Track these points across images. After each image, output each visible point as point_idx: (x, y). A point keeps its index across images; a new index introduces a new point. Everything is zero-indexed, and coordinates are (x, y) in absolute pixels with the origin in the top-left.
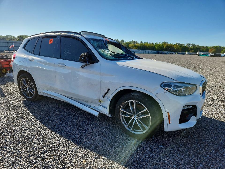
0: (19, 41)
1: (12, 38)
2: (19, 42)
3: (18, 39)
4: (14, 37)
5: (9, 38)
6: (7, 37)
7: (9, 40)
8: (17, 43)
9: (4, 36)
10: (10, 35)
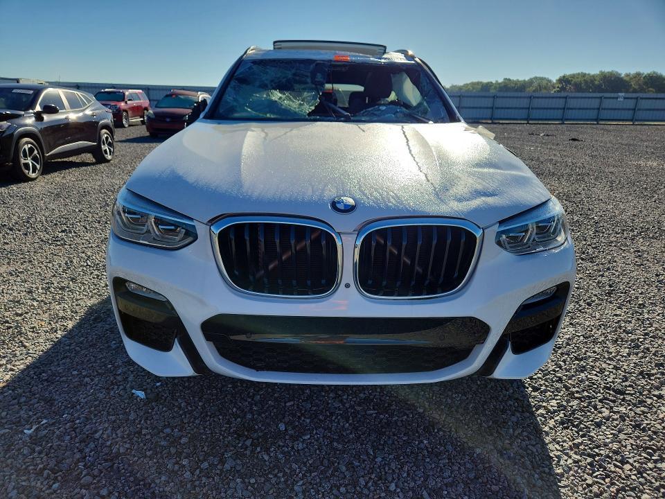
0: (558, 91)
1: (544, 82)
2: (559, 95)
3: (558, 87)
4: (550, 81)
5: (535, 84)
6: (531, 82)
7: (534, 91)
8: (553, 98)
9: (524, 81)
10: (538, 76)
